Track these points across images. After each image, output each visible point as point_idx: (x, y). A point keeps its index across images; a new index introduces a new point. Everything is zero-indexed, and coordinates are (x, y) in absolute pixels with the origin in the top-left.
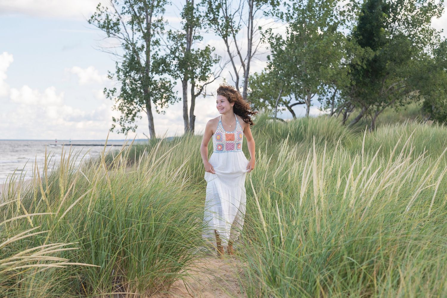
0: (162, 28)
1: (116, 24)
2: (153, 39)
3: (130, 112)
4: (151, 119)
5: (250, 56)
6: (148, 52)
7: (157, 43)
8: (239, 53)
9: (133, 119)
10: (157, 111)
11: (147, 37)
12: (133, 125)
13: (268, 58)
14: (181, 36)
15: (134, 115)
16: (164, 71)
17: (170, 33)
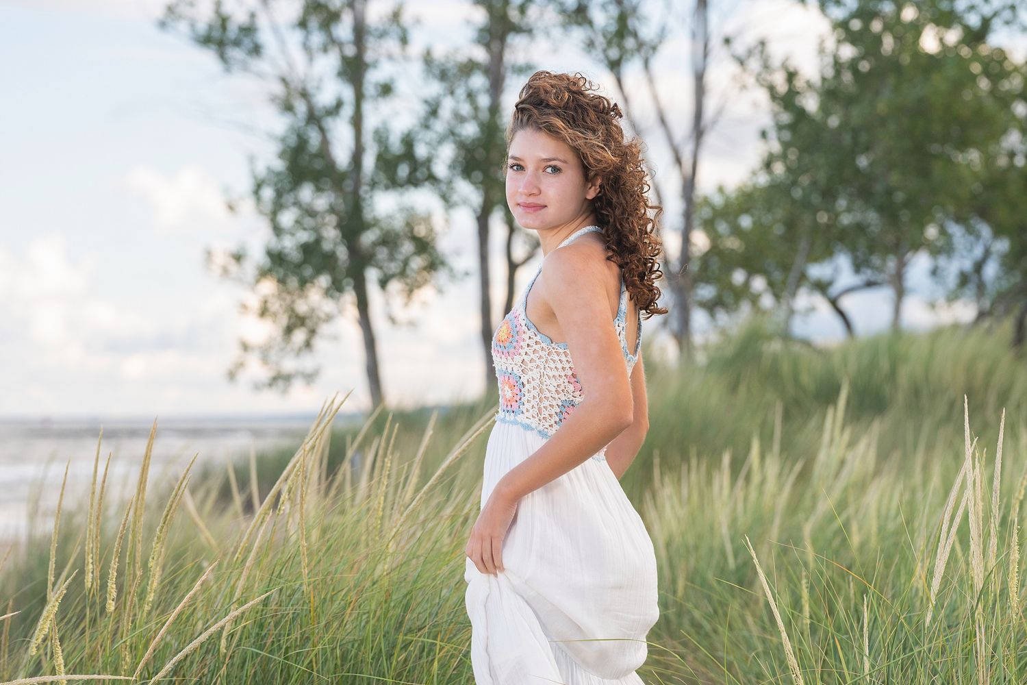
0: (404, 40)
1: (248, 30)
2: (373, 77)
3: (296, 321)
4: (370, 343)
5: (698, 131)
6: (357, 121)
7: (386, 90)
8: (663, 121)
9: (308, 345)
10: (392, 319)
11: (354, 70)
12: (307, 363)
13: (764, 135)
14: (469, 68)
15: (312, 332)
16: (413, 181)
17: (428, 59)
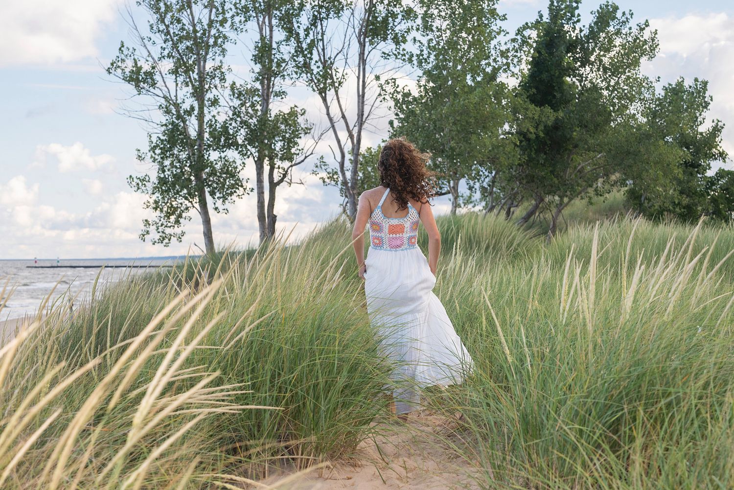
0: (223, 79)
1: (150, 74)
2: (209, 95)
3: (172, 211)
4: (207, 222)
5: (361, 122)
6: (201, 117)
7: (215, 102)
8: (344, 117)
9: (177, 222)
10: (216, 209)
11: (199, 93)
12: (177, 230)
13: (391, 123)
14: (253, 92)
15: (180, 216)
16: (228, 146)
17: (233, 86)
